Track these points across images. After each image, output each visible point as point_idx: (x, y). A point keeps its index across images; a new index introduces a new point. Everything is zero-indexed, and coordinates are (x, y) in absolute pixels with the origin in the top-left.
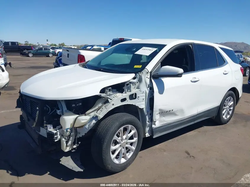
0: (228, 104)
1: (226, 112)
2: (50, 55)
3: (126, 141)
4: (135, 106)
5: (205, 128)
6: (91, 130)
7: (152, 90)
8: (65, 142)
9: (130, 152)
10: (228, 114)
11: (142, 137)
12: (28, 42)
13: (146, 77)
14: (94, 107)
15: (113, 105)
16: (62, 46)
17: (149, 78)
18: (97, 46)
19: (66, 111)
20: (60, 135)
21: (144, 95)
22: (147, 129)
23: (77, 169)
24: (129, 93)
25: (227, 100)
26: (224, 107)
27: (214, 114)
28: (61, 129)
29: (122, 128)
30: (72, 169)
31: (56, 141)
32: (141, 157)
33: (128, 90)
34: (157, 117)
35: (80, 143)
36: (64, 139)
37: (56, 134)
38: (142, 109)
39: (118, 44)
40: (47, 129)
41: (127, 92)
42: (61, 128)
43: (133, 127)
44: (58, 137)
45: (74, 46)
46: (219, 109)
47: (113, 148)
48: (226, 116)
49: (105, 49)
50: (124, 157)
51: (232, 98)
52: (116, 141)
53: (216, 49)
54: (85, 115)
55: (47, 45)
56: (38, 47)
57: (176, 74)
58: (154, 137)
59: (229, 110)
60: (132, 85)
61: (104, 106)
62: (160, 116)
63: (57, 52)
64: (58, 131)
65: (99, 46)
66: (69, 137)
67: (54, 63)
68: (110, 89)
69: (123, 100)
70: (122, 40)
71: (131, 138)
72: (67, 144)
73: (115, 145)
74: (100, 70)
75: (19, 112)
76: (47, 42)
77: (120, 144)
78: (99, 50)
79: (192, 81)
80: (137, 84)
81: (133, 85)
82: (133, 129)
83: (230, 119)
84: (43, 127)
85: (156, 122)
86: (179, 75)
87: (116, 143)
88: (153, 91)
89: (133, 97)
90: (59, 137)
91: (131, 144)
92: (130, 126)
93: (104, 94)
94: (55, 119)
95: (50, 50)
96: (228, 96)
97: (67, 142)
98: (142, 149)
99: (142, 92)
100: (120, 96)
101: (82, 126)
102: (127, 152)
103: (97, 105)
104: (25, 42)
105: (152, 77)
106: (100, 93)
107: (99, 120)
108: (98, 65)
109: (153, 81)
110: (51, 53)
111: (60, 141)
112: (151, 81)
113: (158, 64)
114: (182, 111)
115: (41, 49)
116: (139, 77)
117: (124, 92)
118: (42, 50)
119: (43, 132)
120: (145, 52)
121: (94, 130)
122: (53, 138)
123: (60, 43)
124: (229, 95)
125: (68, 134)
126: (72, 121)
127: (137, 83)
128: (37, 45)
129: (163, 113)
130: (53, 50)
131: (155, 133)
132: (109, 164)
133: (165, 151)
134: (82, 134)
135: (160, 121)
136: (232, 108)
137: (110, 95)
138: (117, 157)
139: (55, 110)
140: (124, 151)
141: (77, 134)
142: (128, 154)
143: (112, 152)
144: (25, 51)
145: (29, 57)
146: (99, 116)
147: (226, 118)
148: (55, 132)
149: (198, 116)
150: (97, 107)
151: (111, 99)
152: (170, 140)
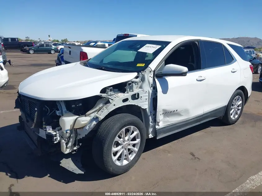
0: (236, 103)
1: (234, 111)
2: (53, 52)
3: (128, 142)
4: (137, 106)
5: (212, 128)
6: (91, 131)
7: (155, 90)
8: (65, 144)
9: (132, 154)
10: (236, 113)
11: (145, 138)
12: (29, 38)
13: (149, 76)
14: (95, 108)
15: (114, 105)
16: (64, 42)
17: (152, 77)
18: (101, 42)
19: (66, 112)
20: (59, 136)
21: (147, 94)
22: (151, 130)
23: (78, 171)
24: (131, 93)
25: (235, 100)
26: (232, 107)
27: (222, 114)
28: (61, 131)
29: (124, 129)
30: (73, 171)
31: (55, 142)
32: (144, 159)
33: (130, 90)
34: (160, 117)
35: (81, 144)
36: (63, 141)
37: (56, 135)
38: (145, 110)
39: (121, 41)
40: (46, 130)
41: (129, 92)
42: (61, 129)
43: (135, 128)
44: (57, 138)
45: (77, 42)
46: (227, 109)
47: (114, 149)
48: (234, 116)
49: (109, 45)
50: (126, 159)
51: (240, 97)
52: (118, 142)
53: (224, 46)
54: (86, 116)
55: (49, 41)
56: (40, 43)
57: (180, 73)
58: (158, 138)
59: (237, 110)
60: (134, 84)
61: (105, 106)
62: (164, 117)
63: (59, 49)
64: (57, 132)
65: (103, 42)
66: (68, 139)
67: (56, 61)
68: (111, 89)
69: (125, 100)
70: (127, 36)
71: (134, 139)
72: (67, 146)
73: (117, 147)
74: (101, 69)
75: (18, 112)
76: (49, 38)
77: (122, 146)
78: (103, 47)
79: (197, 80)
80: (140, 84)
81: (136, 85)
82: (136, 131)
83: (238, 119)
84: (42, 129)
85: (159, 122)
86: (183, 74)
87: (118, 144)
88: (157, 91)
89: (135, 97)
90: (59, 139)
91: (134, 145)
92: (132, 127)
93: (105, 94)
94: (54, 120)
95: (52, 46)
96: (236, 96)
97: (67, 144)
98: (145, 151)
99: (145, 92)
100: (122, 96)
101: (83, 128)
102: (129, 154)
103: (98, 105)
104: (26, 38)
105: (155, 76)
106: (100, 93)
107: (99, 121)
108: (100, 63)
109: (156, 80)
110: (53, 49)
111: (59, 142)
112: (154, 80)
113: (162, 63)
114: (187, 111)
115: (42, 45)
116: (141, 76)
117: (126, 92)
118: (44, 46)
119: (42, 134)
120: (149, 49)
121: (95, 131)
122: (52, 140)
123: (63, 39)
124: (238, 94)
125: (67, 135)
126: (71, 123)
127: (140, 82)
128: (38, 41)
129: (167, 113)
130: (55, 47)
131: (159, 134)
132: (111, 166)
133: (169, 152)
134: (82, 135)
135: (164, 122)
136: (240, 108)
137: (111, 95)
138: (119, 159)
139: (54, 111)
140: (126, 152)
141: (77, 135)
142: (131, 155)
143: (113, 153)
144: (26, 48)
145: (30, 53)
146: (100, 117)
147: (233, 118)
148: (54, 133)
149: (203, 116)
150: (98, 108)
151: (112, 100)
152: (175, 141)
